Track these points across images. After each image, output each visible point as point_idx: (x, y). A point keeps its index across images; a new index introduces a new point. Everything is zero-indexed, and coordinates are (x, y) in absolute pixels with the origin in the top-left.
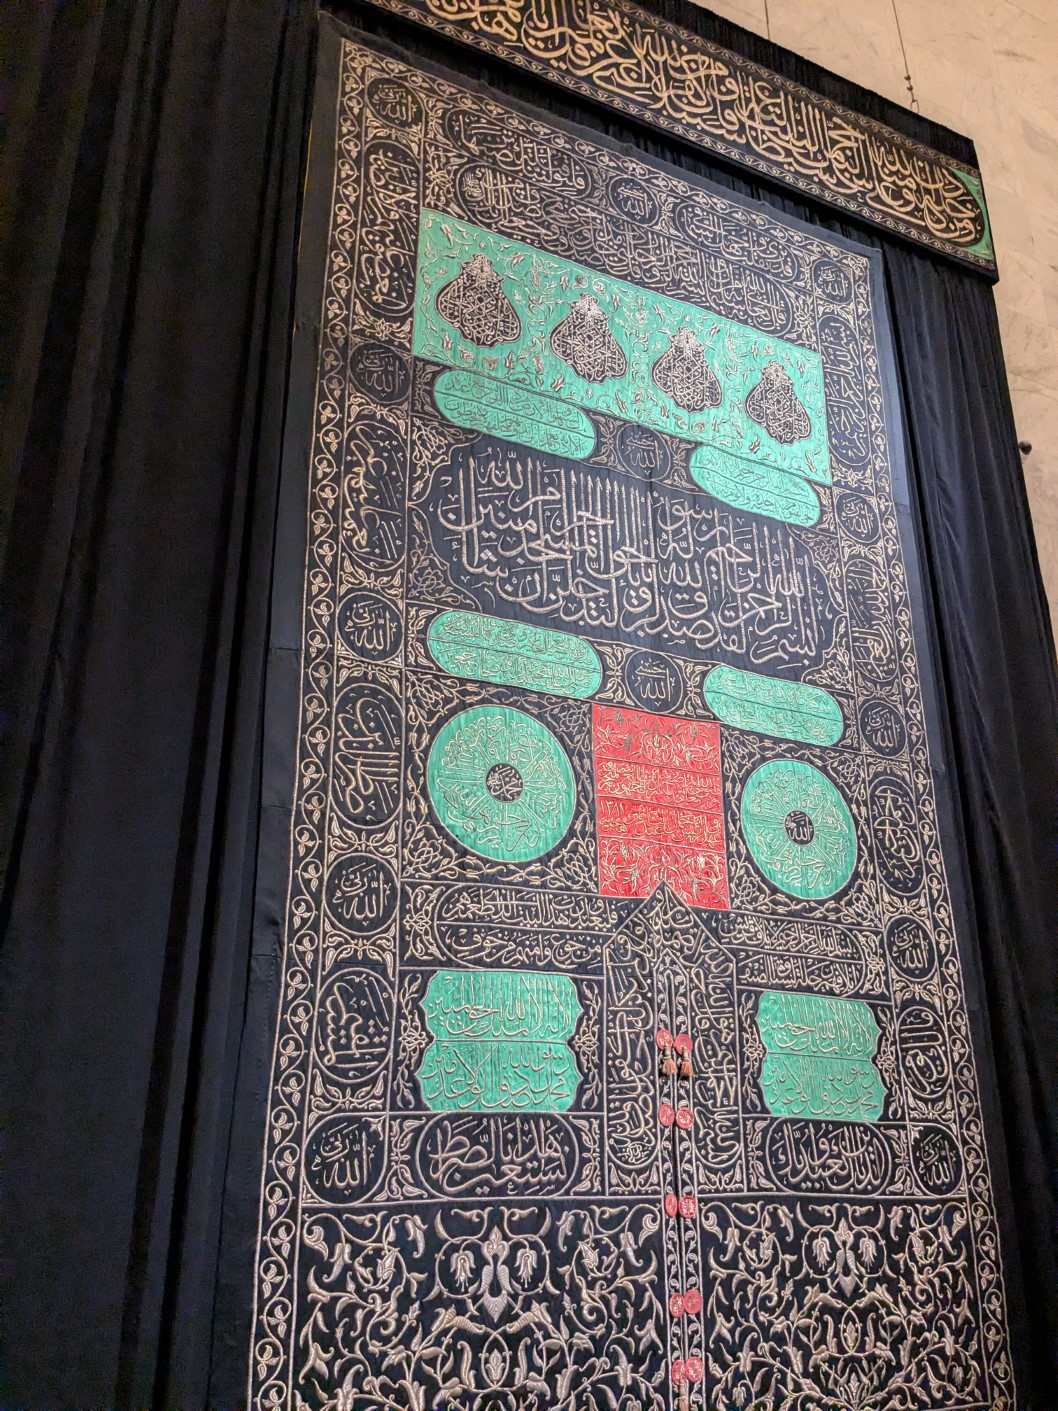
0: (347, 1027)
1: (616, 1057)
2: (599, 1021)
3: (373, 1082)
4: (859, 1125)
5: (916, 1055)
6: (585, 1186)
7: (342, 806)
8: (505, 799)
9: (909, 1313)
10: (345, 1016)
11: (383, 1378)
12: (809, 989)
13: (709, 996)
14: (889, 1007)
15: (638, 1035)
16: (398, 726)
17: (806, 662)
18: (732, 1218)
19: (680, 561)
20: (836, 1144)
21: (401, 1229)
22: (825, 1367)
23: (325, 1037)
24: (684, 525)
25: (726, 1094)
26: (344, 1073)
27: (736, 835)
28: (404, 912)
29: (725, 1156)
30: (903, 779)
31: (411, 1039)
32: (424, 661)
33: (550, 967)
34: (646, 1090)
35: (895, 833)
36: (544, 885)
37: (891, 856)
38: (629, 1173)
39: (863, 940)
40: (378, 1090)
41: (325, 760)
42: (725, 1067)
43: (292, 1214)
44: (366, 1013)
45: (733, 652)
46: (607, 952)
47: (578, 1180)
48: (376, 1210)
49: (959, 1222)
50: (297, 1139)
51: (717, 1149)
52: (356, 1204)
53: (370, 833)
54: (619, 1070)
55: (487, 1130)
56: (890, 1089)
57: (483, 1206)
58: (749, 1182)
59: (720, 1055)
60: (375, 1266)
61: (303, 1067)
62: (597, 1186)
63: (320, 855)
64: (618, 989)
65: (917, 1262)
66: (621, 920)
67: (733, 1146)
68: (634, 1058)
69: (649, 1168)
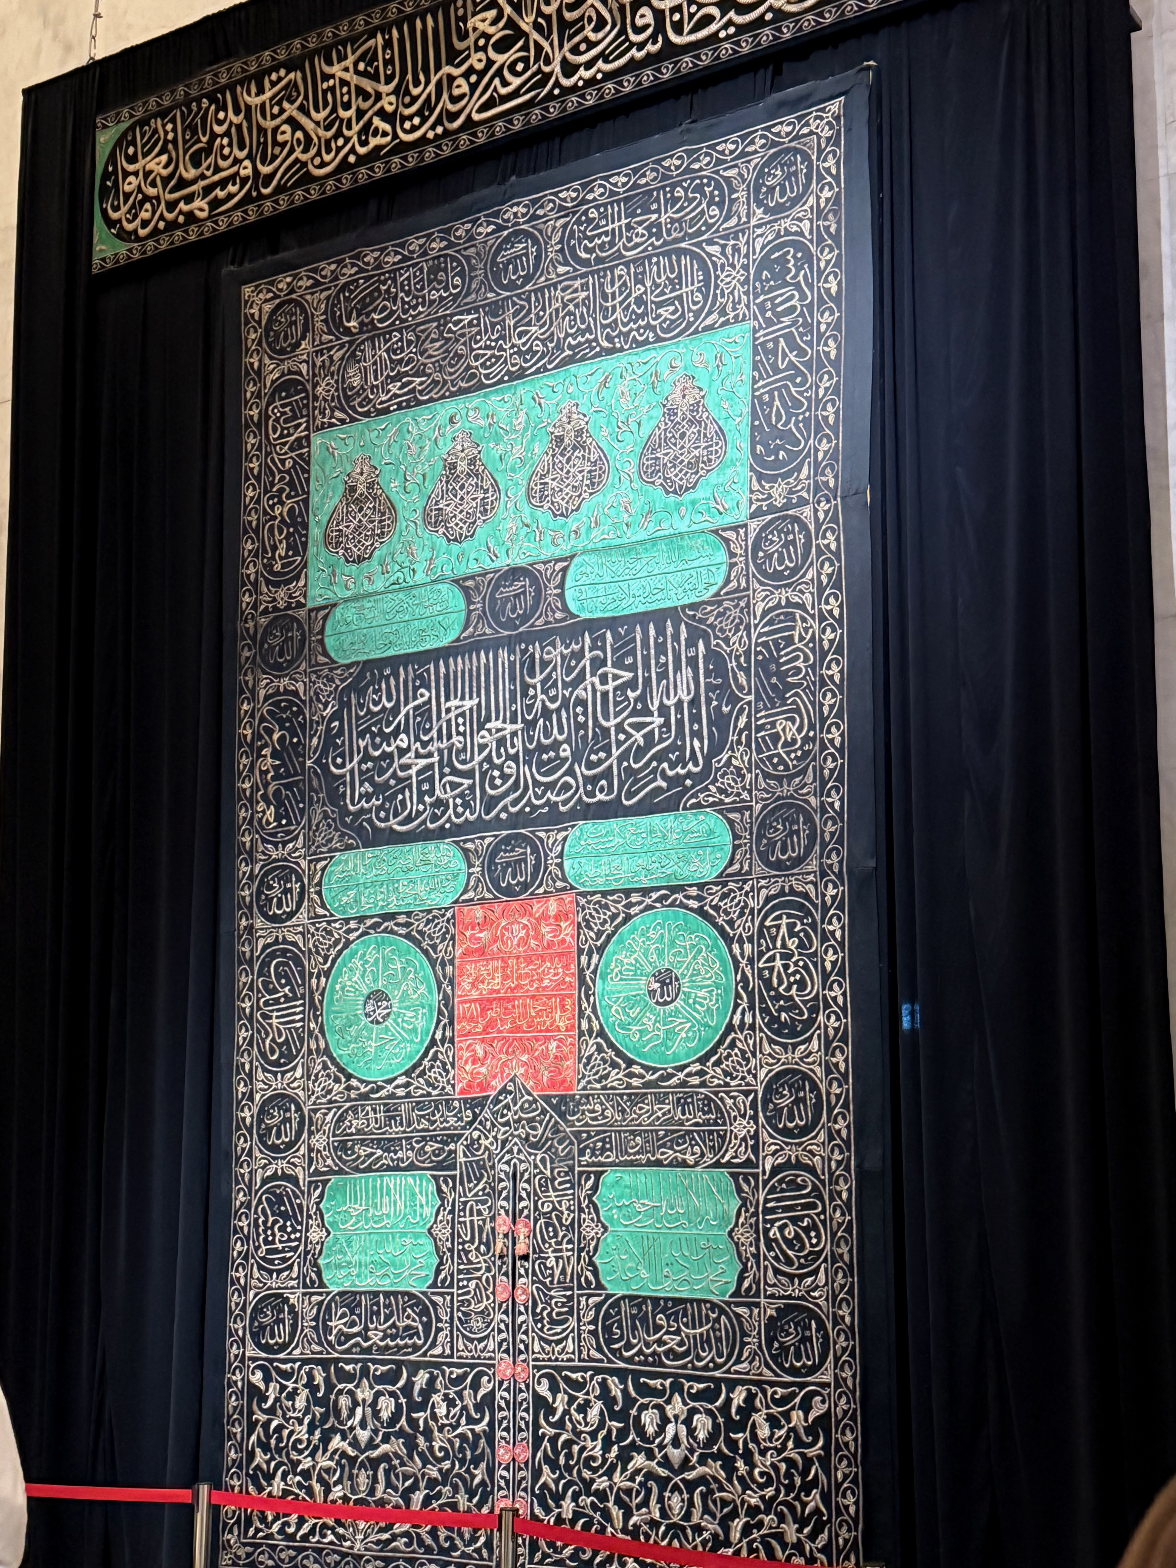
0: (272, 1228)
1: (464, 1242)
2: (452, 1212)
3: (290, 1267)
4: (706, 1301)
5: (785, 1226)
6: (438, 1351)
7: (263, 1055)
8: (378, 1023)
9: (744, 1493)
10: (271, 1219)
11: (298, 1478)
12: (659, 1163)
13: (553, 1179)
14: (756, 1176)
15: (484, 1221)
16: (302, 974)
17: (688, 782)
18: (562, 1385)
19: (546, 713)
20: (676, 1321)
21: (310, 1376)
22: (645, 1528)
23: (258, 1235)
24: (555, 669)
25: (563, 1272)
26: (271, 1261)
27: (588, 1011)
28: (311, 1133)
29: (559, 1329)
30: (806, 896)
31: (315, 1235)
32: (321, 911)
33: (412, 1167)
34: (488, 1270)
35: (786, 967)
36: (408, 1095)
37: (778, 997)
38: (471, 1340)
39: (730, 1102)
40: (294, 1275)
41: (250, 1019)
42: (564, 1246)
43: (242, 1361)
44: (285, 1216)
45: (600, 802)
46: (460, 1149)
47: (433, 1345)
48: (294, 1361)
49: (818, 1409)
50: (244, 1309)
51: (552, 1322)
52: (281, 1356)
53: (284, 1073)
54: (467, 1253)
55: (359, 1304)
56: (745, 1265)
57: (356, 1361)
58: (580, 1352)
59: (561, 1234)
60: (294, 1400)
61: (246, 1258)
62: (448, 1351)
63: (251, 1098)
64: (470, 1181)
65: (758, 1444)
66: (475, 1116)
67: (567, 1320)
68: (480, 1243)
69: (487, 1337)
